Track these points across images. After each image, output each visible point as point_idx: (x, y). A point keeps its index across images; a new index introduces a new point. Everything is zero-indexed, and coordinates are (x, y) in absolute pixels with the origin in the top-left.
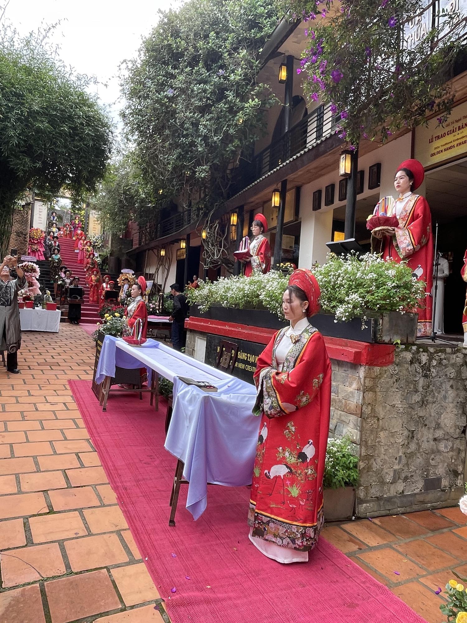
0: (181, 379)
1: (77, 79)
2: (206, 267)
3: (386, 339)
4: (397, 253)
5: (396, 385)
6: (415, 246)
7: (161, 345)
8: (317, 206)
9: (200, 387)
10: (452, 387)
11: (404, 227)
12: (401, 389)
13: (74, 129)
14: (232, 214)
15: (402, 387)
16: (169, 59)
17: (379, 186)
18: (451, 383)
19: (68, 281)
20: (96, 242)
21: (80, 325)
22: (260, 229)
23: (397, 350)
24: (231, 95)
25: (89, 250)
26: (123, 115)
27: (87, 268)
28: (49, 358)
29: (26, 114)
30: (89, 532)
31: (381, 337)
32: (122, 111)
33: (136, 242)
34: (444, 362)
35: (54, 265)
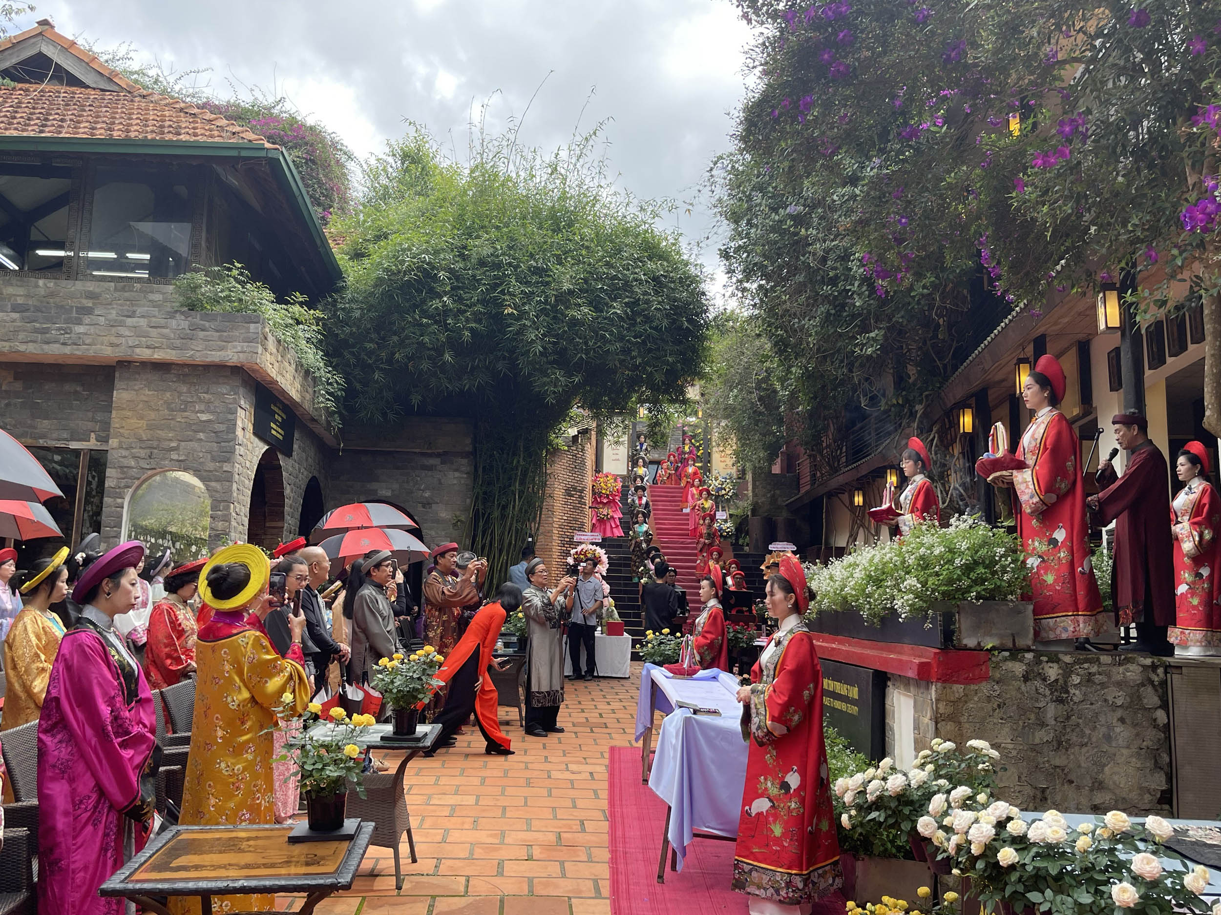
3: (970, 642)
5: (999, 713)
6: (1042, 497)
8: (1116, 383)
10: (1122, 720)
14: (962, 411)
15: (1011, 717)
18: (1119, 713)
22: (917, 464)
23: (993, 659)
25: (706, 506)
28: (593, 717)
29: (553, 299)
30: (564, 876)
31: (959, 640)
32: (723, 248)
33: (806, 479)
34: (1098, 678)
35: (638, 545)
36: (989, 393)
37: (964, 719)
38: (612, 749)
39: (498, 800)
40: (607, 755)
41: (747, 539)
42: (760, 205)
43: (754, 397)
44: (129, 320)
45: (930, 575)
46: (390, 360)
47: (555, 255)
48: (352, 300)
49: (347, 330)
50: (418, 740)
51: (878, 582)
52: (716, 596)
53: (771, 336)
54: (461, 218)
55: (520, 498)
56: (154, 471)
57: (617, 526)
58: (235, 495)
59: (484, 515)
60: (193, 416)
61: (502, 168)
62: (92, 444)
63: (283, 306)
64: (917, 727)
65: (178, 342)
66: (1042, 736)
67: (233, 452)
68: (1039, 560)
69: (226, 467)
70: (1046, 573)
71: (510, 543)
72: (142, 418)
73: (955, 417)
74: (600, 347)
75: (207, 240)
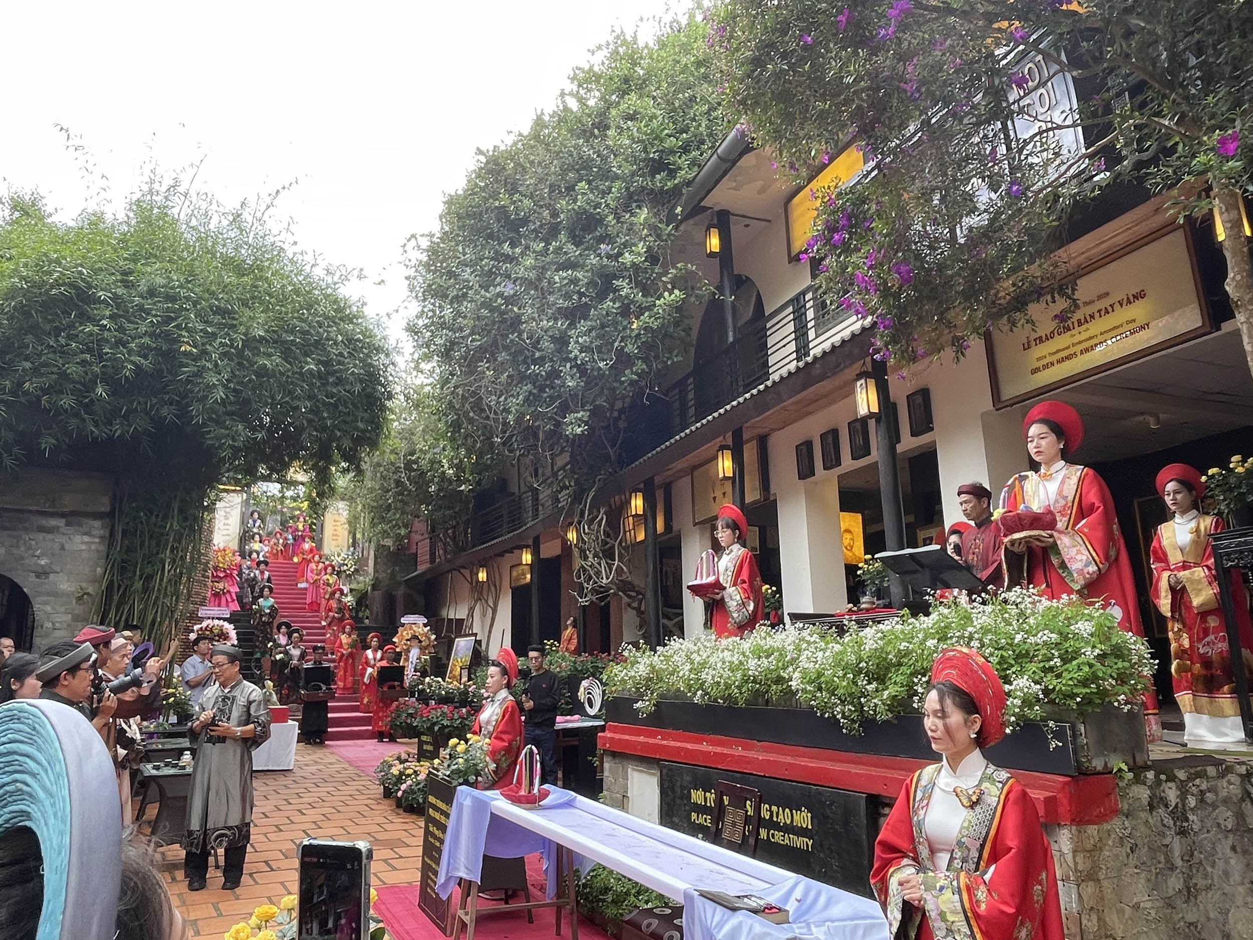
0: (703, 895)
1: (326, 272)
2: (583, 601)
3: (1098, 764)
4: (1063, 578)
5: (1132, 861)
6: (1101, 566)
7: (582, 800)
8: (806, 471)
9: (755, 911)
10: (1233, 848)
11: (1067, 528)
12: (1143, 867)
13: (327, 363)
14: (633, 495)
15: (1144, 863)
16: (499, 230)
17: (932, 429)
18: (1230, 841)
19: (296, 652)
20: (344, 564)
21: (327, 745)
22: (734, 534)
23: (1120, 784)
24: (625, 287)
25: (331, 581)
26: (412, 330)
27: (329, 620)
29: (240, 343)
33: (424, 557)
34: (1209, 797)
35: (262, 619)
37: (1102, 875)
41: (368, 612)
73: (627, 499)
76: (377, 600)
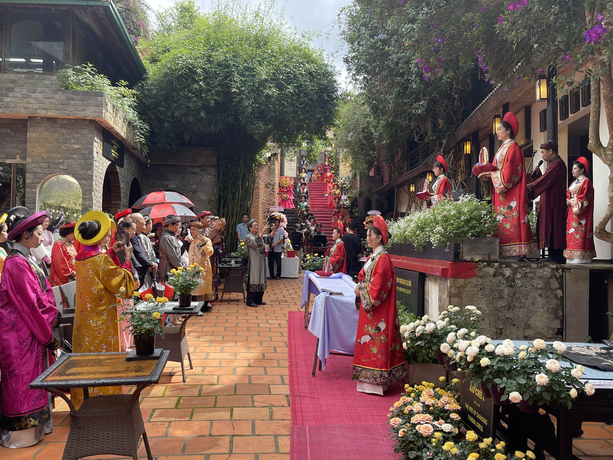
1: (302, 36)
5: (481, 293)
6: (505, 185)
8: (543, 127)
10: (540, 295)
11: (502, 169)
12: (485, 296)
14: (466, 142)
15: (487, 294)
18: (539, 292)
22: (441, 170)
23: (479, 266)
28: (281, 297)
29: (257, 84)
30: (266, 374)
31: (462, 257)
32: (345, 57)
33: (386, 178)
34: (530, 275)
35: (302, 212)
36: (480, 133)
37: (463, 296)
38: (290, 312)
39: (233, 338)
40: (287, 315)
41: (357, 209)
42: (365, 34)
43: (361, 136)
44: (33, 94)
45: (449, 225)
46: (172, 117)
47: (258, 60)
48: (152, 85)
49: (150, 100)
50: (192, 309)
51: (422, 229)
52: (341, 237)
53: (369, 104)
54: (207, 41)
55: (242, 189)
56: (52, 175)
57: (292, 203)
58: (94, 187)
59: (223, 197)
60: (70, 146)
61: (229, 13)
62: (18, 160)
63: (115, 87)
64: (440, 300)
65: (60, 107)
66: (501, 303)
67: (92, 165)
68: (503, 217)
69: (89, 173)
70: (506, 223)
71: (237, 211)
72: (43, 147)
73: (462, 146)
74: (282, 109)
75: (73, 51)
76: (361, 201)
